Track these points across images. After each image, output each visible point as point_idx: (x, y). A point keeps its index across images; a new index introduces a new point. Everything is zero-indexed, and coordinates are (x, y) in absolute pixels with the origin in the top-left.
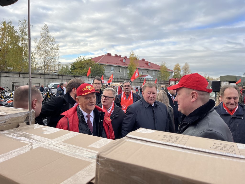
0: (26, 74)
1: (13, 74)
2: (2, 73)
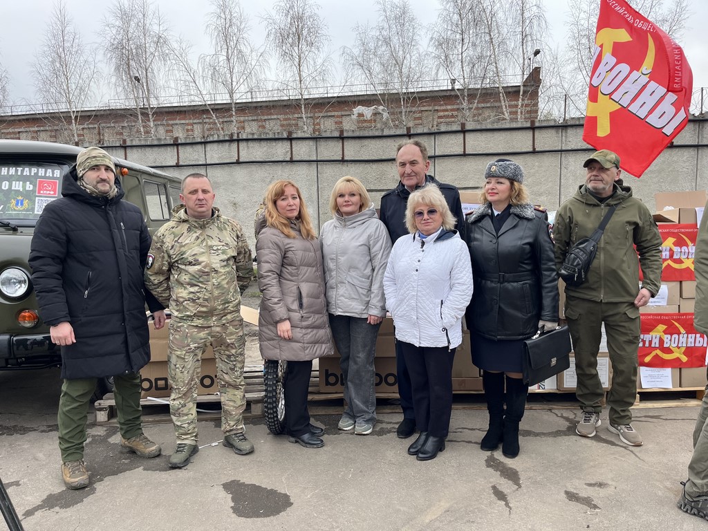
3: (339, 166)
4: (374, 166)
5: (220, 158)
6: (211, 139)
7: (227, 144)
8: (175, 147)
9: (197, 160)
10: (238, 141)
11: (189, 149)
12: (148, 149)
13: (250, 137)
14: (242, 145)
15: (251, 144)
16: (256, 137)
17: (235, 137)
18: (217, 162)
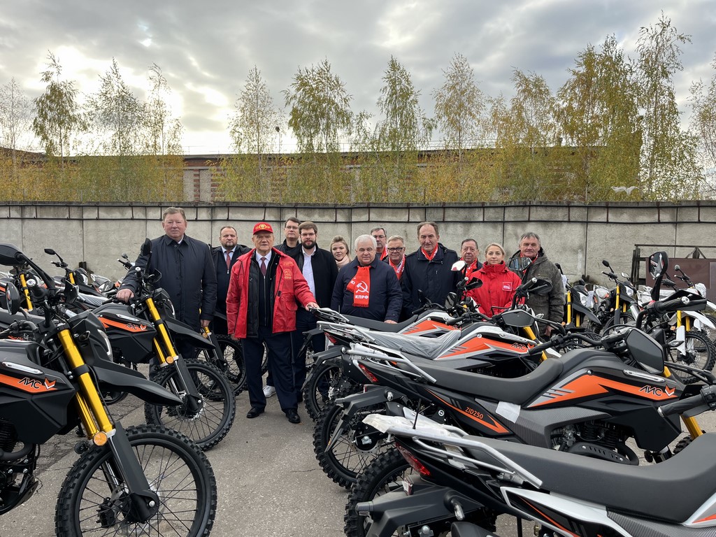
0: (684, 211)
1: (635, 211)
2: (592, 210)
3: (604, 226)
4: (631, 227)
5: (515, 217)
6: (510, 204)
7: (521, 208)
8: (482, 209)
9: (498, 218)
10: (530, 206)
11: (492, 210)
12: (461, 210)
13: (539, 204)
14: (533, 209)
15: (539, 209)
16: (543, 204)
17: (528, 204)
18: (513, 220)
